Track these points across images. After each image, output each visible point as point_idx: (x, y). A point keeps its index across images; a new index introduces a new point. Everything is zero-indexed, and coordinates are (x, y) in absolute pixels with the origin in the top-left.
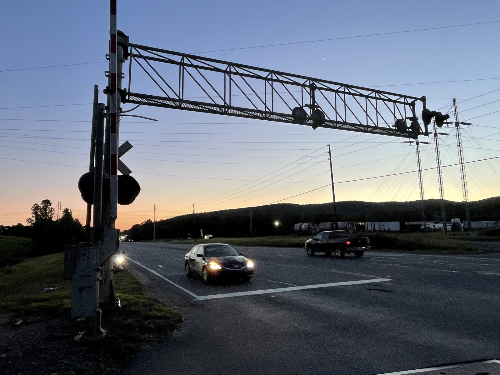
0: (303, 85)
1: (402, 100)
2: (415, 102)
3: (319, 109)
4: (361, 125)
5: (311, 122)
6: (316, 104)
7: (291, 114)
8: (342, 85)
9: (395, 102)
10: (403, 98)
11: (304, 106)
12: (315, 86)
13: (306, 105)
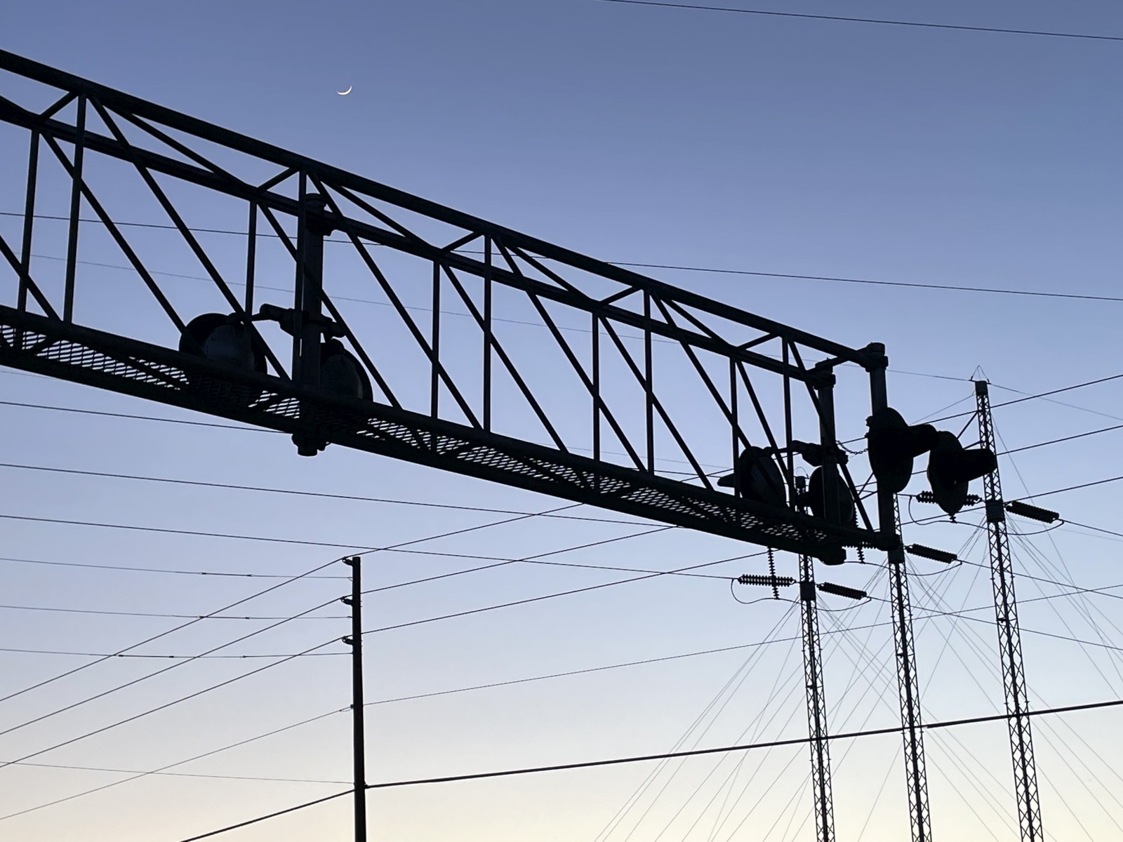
0: (261, 198)
1: (773, 349)
2: (836, 370)
3: (344, 341)
4: (562, 456)
5: (290, 407)
6: (325, 312)
7: (177, 349)
8: (478, 227)
9: (738, 355)
10: (779, 340)
11: (256, 311)
12: (327, 208)
13: (269, 312)
